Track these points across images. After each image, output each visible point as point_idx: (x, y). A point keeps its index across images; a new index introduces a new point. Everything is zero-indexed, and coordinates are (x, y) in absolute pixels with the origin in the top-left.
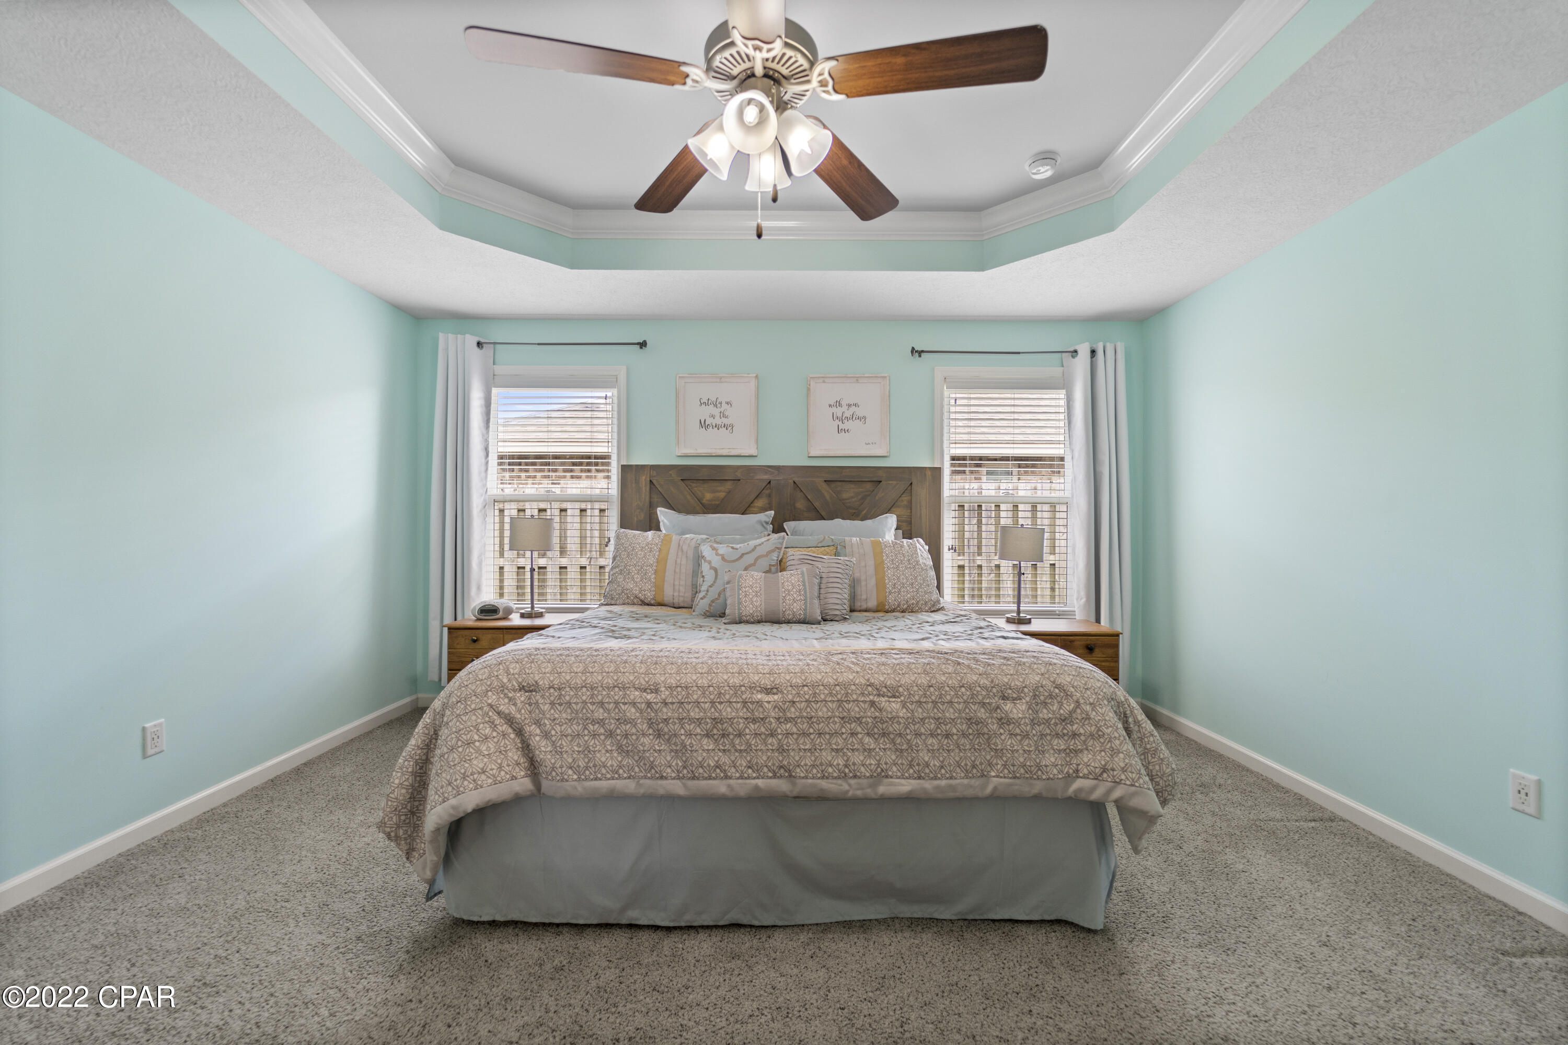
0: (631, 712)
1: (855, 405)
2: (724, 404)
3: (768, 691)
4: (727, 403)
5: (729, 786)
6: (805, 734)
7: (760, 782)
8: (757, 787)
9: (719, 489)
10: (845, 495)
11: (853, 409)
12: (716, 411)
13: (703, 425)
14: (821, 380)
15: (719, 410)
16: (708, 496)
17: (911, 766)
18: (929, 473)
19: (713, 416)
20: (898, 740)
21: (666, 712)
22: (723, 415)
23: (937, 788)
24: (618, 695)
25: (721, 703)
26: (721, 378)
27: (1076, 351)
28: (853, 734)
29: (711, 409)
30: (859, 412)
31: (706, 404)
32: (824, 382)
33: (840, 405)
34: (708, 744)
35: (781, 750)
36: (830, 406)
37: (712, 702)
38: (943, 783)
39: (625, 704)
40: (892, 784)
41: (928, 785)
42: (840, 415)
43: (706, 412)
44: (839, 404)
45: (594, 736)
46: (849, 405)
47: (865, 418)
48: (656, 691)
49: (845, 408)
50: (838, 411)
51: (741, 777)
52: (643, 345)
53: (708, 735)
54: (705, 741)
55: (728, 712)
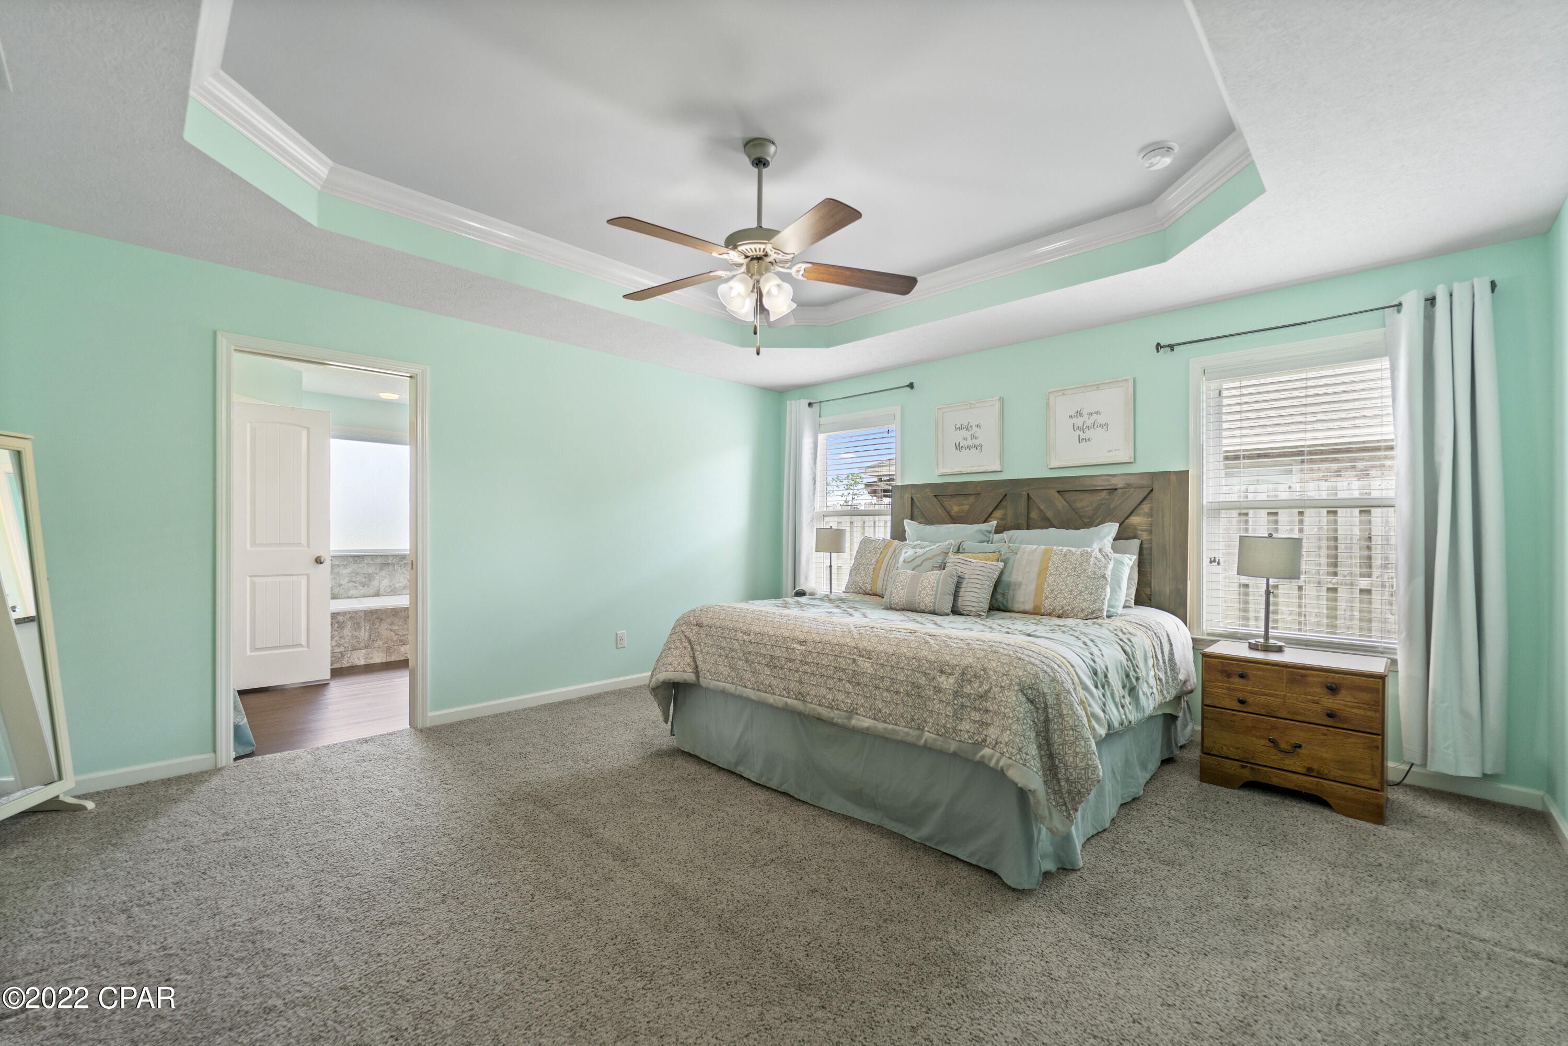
0: (736, 645)
1: (1097, 413)
2: (974, 427)
3: (801, 643)
4: (977, 426)
5: (774, 699)
6: (814, 674)
7: (789, 701)
8: (786, 703)
9: (965, 502)
10: (1079, 505)
11: (1095, 417)
12: (967, 434)
13: (958, 447)
14: (1061, 393)
15: (970, 433)
16: (955, 509)
17: (871, 709)
18: (1173, 478)
19: (965, 439)
20: (865, 690)
21: (751, 648)
22: (974, 437)
23: (885, 729)
24: (732, 634)
25: (776, 646)
26: (971, 404)
27: (1400, 305)
28: (840, 680)
29: (964, 433)
30: (1101, 419)
31: (959, 429)
32: (1064, 394)
33: (1081, 415)
34: (767, 671)
35: (801, 683)
36: (1071, 417)
37: (772, 645)
38: (890, 726)
39: (735, 640)
40: (858, 720)
41: (881, 726)
42: (1080, 425)
43: (959, 436)
44: (1079, 414)
45: (720, 656)
46: (1090, 414)
47: (1107, 425)
48: (749, 635)
49: (1086, 416)
50: (1079, 422)
51: (780, 695)
52: (911, 386)
53: (768, 665)
54: (766, 669)
55: (778, 653)
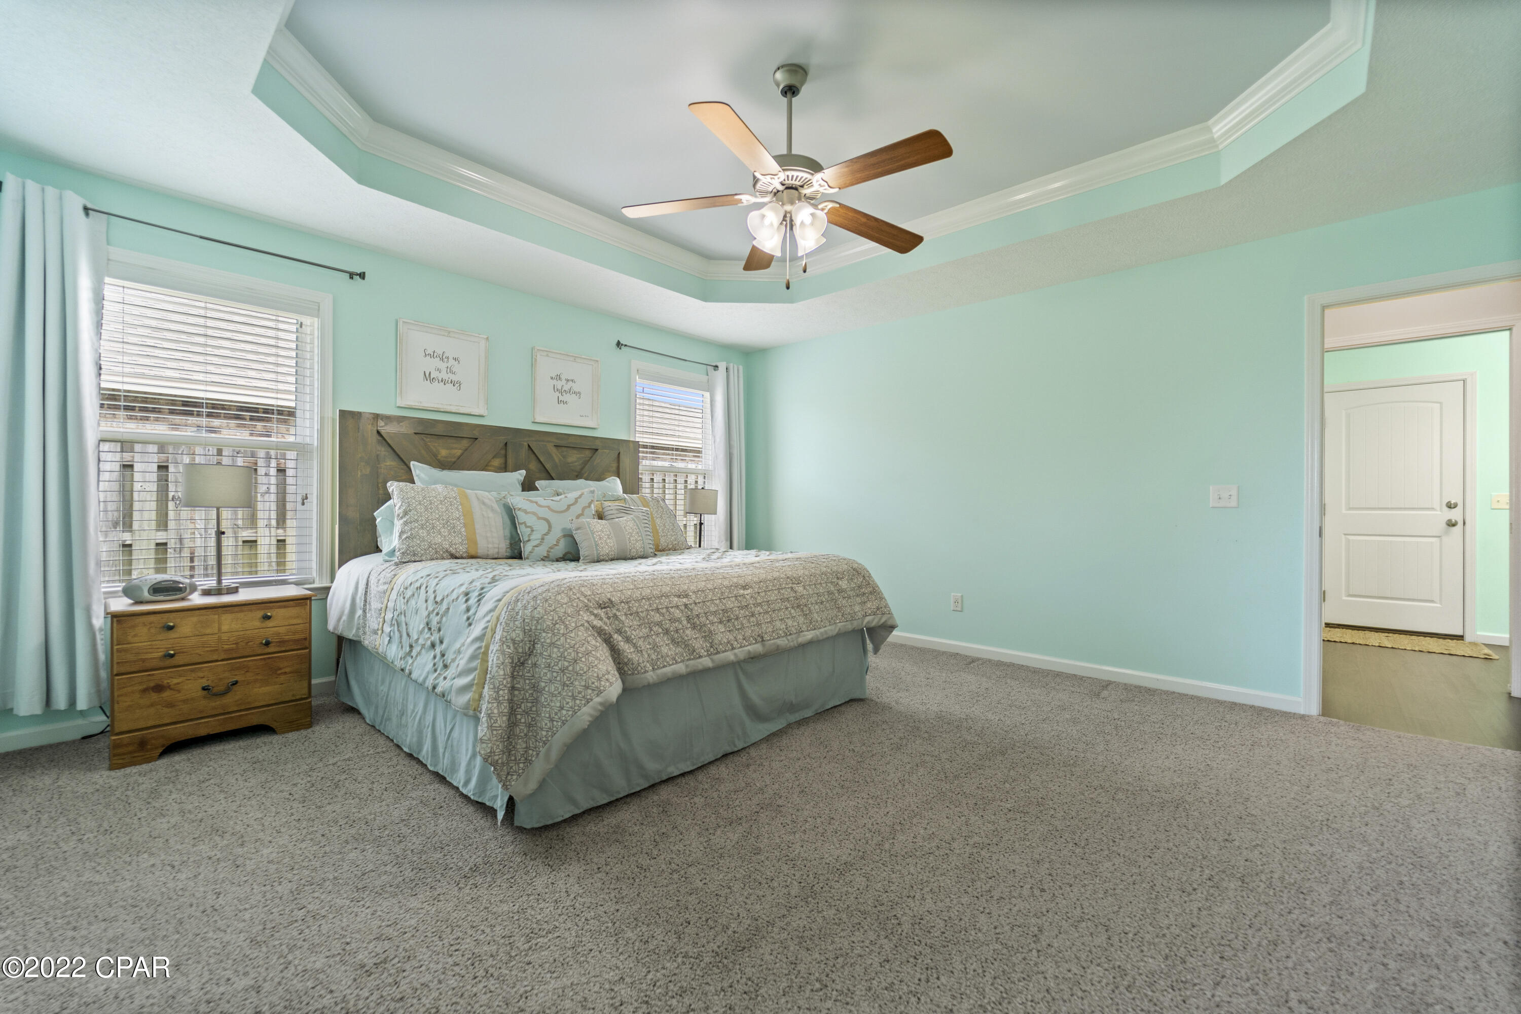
0: (677, 613)
1: (572, 381)
2: (451, 359)
3: (744, 587)
4: (455, 359)
5: (735, 654)
6: (767, 612)
7: (749, 648)
8: (749, 652)
9: (456, 446)
10: (570, 460)
11: (570, 383)
12: (443, 366)
13: (428, 377)
14: (545, 353)
15: (445, 365)
16: (443, 453)
17: (811, 623)
18: (631, 445)
19: (439, 370)
20: (805, 609)
21: (697, 610)
22: (450, 370)
23: (821, 633)
24: (665, 601)
25: (724, 599)
26: (449, 332)
27: (717, 366)
28: (787, 608)
29: (437, 362)
30: (576, 388)
31: (432, 356)
32: (547, 355)
33: (560, 379)
34: (721, 628)
35: (758, 624)
36: (552, 378)
37: (720, 599)
38: (822, 630)
39: (672, 607)
40: (804, 636)
41: (817, 632)
42: (560, 388)
43: (431, 365)
44: (559, 377)
45: (658, 634)
46: (568, 380)
47: (579, 393)
48: (687, 596)
49: (564, 382)
50: (559, 384)
51: (741, 647)
52: (362, 276)
53: (721, 622)
54: (720, 626)
55: (729, 605)
